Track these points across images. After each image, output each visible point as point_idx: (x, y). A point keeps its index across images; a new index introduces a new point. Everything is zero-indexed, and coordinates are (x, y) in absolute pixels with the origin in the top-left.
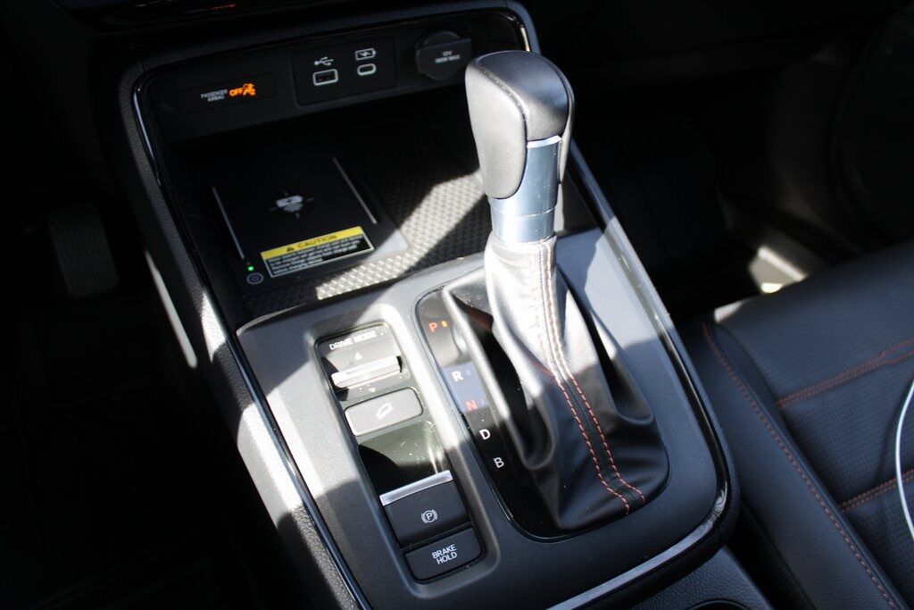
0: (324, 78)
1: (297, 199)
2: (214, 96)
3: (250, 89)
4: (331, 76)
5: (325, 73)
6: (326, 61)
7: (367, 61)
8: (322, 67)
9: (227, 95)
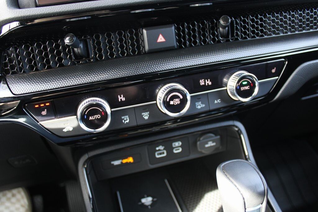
0: (161, 154)
1: (150, 199)
2: (117, 163)
3: (130, 160)
4: (163, 153)
5: (161, 152)
6: (161, 148)
7: (177, 147)
8: (159, 150)
9: (122, 163)
